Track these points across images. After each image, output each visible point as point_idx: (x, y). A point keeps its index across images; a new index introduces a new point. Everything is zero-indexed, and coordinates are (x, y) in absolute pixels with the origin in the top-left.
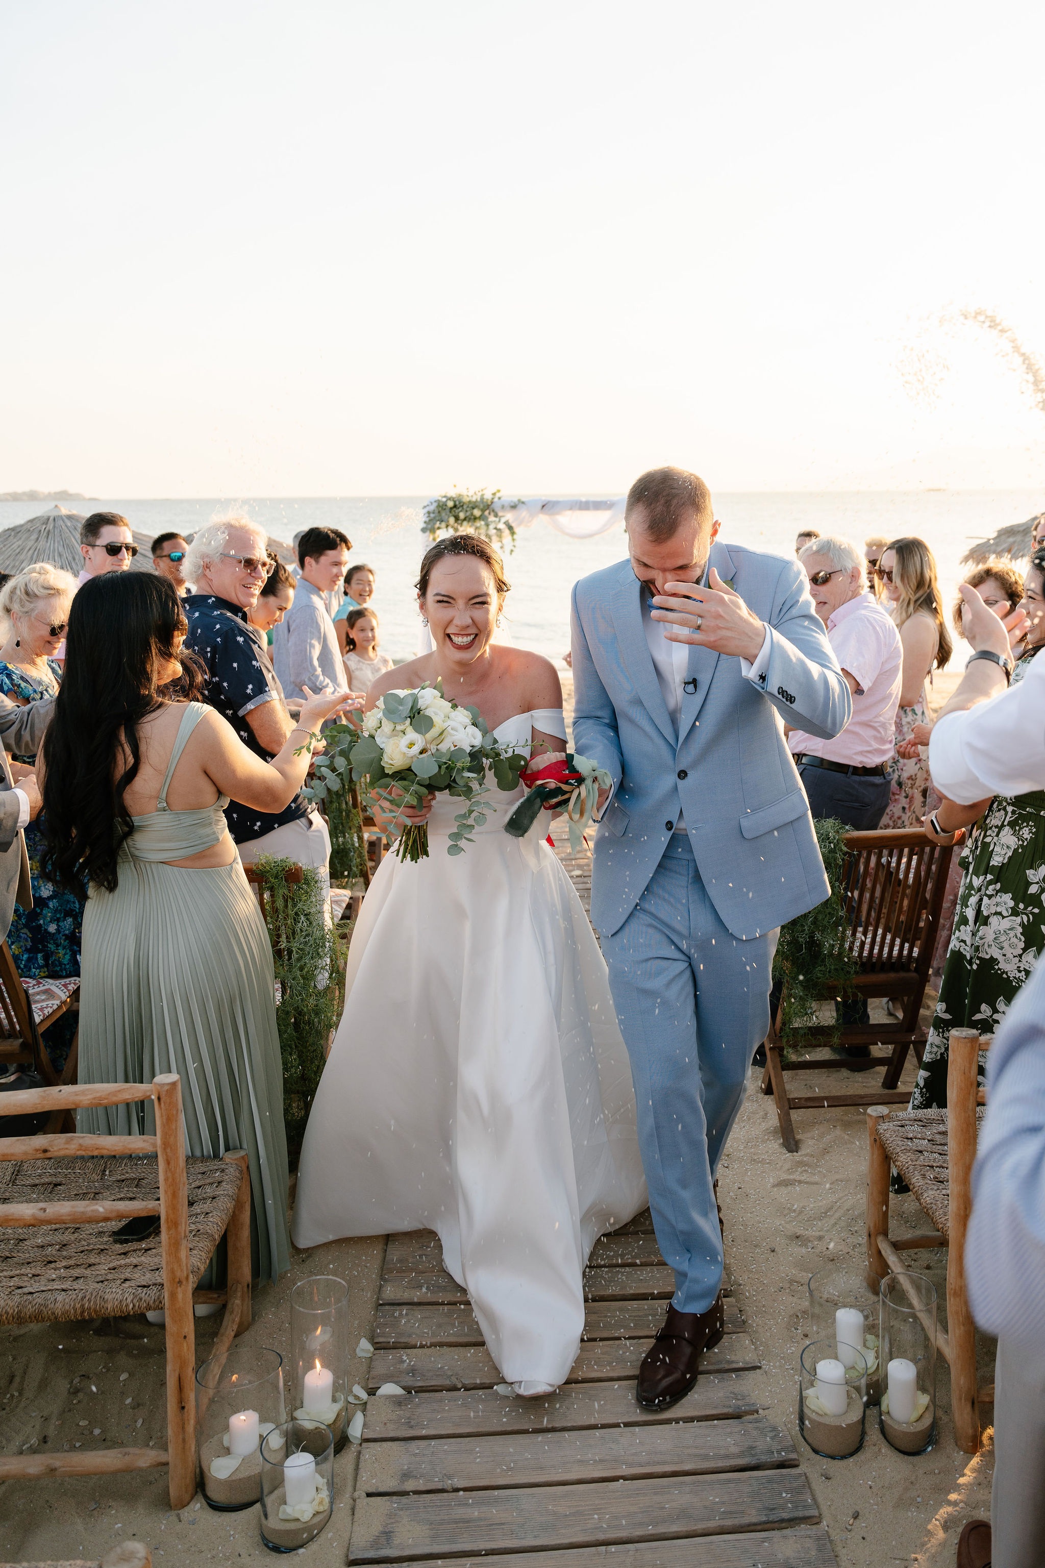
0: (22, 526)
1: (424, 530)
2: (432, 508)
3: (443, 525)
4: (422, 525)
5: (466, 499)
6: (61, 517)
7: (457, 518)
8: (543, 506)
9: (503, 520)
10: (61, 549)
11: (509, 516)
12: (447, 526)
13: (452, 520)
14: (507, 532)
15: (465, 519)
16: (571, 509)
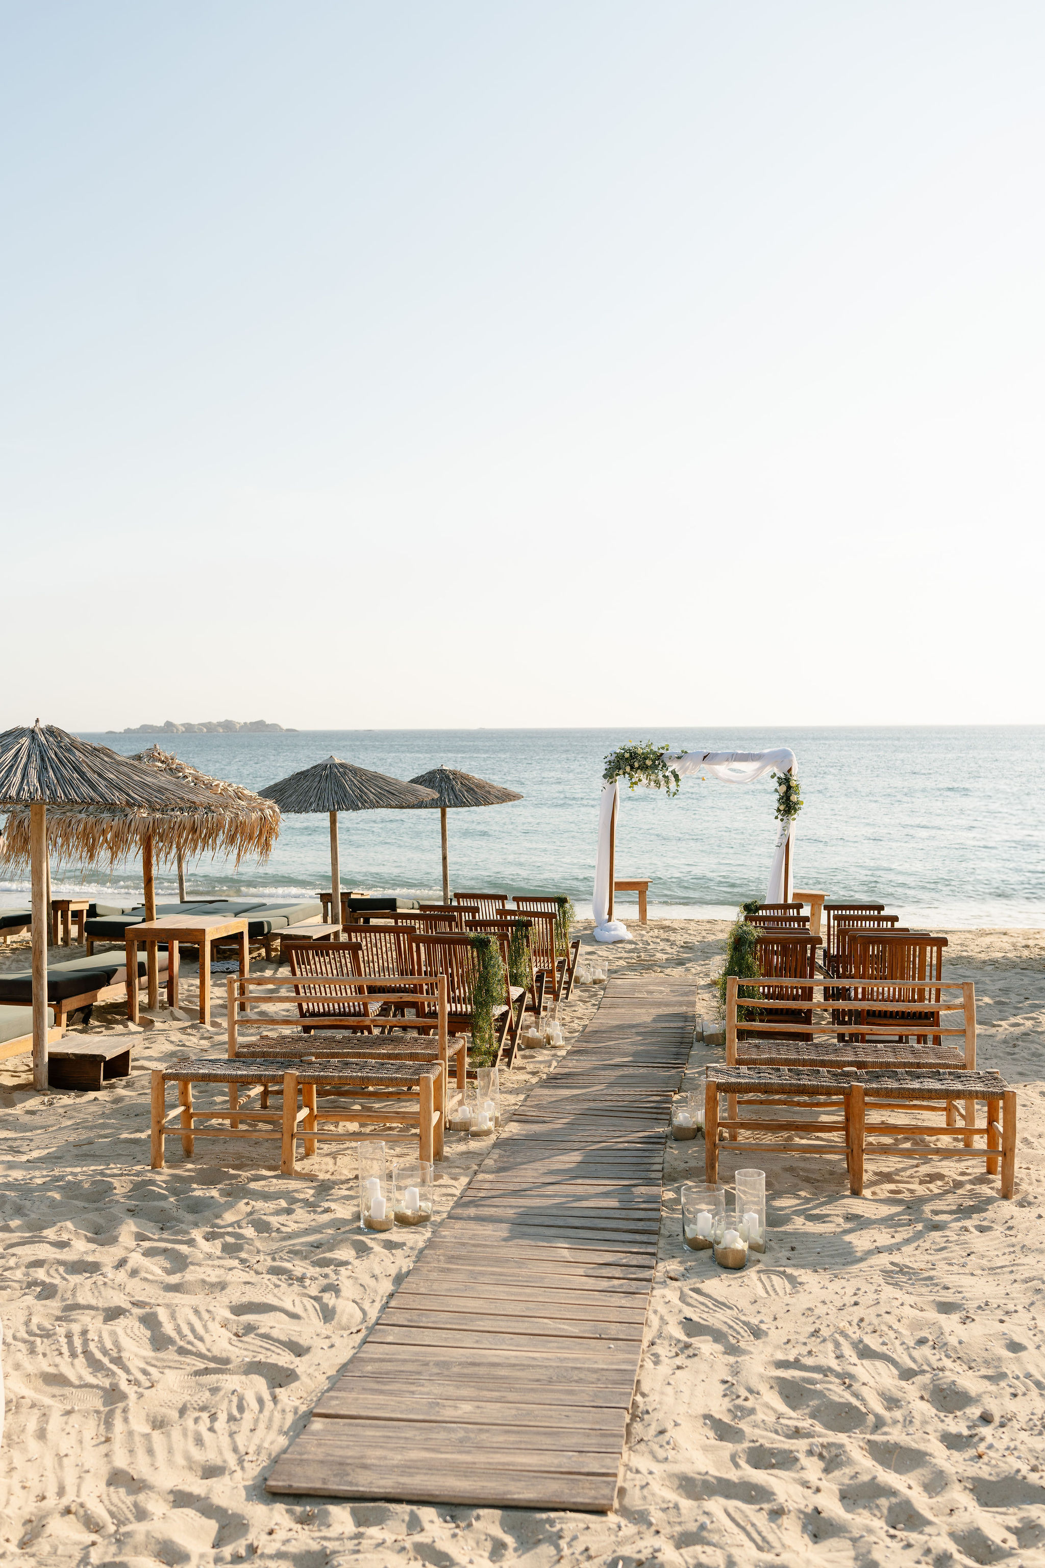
0: (308, 771)
1: (605, 776)
2: (613, 758)
3: (621, 772)
4: (604, 772)
5: (640, 751)
6: (335, 765)
7: (632, 767)
8: (705, 757)
9: (670, 769)
10: (336, 788)
11: (674, 766)
12: (624, 774)
13: (628, 769)
14: (672, 779)
15: (638, 768)
16: (727, 760)
